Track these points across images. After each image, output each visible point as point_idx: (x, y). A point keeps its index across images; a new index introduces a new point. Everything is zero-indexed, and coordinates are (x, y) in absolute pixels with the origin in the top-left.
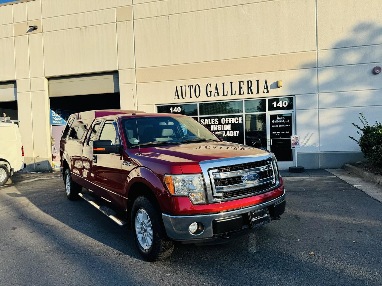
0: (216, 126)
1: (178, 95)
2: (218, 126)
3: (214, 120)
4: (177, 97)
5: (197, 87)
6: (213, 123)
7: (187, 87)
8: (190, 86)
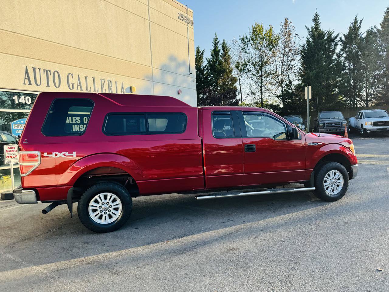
0: (78, 125)
1: (29, 79)
2: (81, 125)
3: (75, 119)
4: (27, 81)
5: (56, 74)
6: (74, 122)
7: (42, 71)
8: (47, 71)
